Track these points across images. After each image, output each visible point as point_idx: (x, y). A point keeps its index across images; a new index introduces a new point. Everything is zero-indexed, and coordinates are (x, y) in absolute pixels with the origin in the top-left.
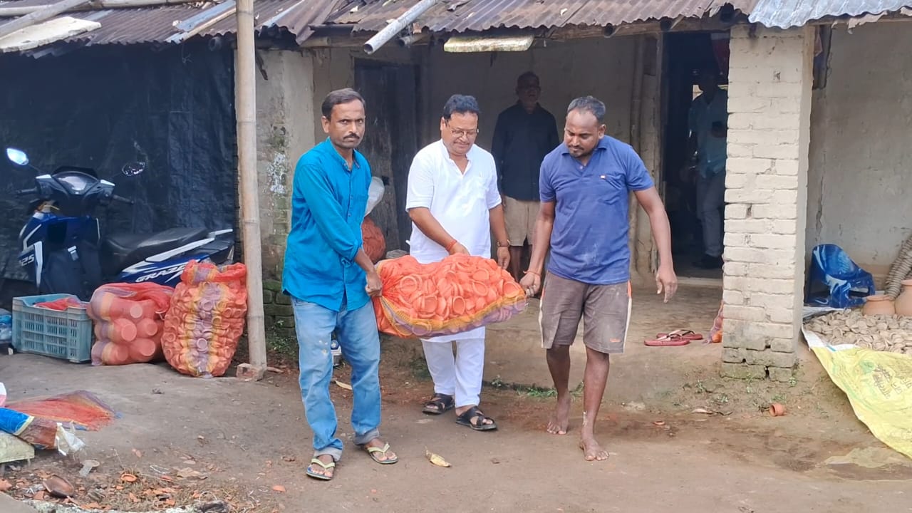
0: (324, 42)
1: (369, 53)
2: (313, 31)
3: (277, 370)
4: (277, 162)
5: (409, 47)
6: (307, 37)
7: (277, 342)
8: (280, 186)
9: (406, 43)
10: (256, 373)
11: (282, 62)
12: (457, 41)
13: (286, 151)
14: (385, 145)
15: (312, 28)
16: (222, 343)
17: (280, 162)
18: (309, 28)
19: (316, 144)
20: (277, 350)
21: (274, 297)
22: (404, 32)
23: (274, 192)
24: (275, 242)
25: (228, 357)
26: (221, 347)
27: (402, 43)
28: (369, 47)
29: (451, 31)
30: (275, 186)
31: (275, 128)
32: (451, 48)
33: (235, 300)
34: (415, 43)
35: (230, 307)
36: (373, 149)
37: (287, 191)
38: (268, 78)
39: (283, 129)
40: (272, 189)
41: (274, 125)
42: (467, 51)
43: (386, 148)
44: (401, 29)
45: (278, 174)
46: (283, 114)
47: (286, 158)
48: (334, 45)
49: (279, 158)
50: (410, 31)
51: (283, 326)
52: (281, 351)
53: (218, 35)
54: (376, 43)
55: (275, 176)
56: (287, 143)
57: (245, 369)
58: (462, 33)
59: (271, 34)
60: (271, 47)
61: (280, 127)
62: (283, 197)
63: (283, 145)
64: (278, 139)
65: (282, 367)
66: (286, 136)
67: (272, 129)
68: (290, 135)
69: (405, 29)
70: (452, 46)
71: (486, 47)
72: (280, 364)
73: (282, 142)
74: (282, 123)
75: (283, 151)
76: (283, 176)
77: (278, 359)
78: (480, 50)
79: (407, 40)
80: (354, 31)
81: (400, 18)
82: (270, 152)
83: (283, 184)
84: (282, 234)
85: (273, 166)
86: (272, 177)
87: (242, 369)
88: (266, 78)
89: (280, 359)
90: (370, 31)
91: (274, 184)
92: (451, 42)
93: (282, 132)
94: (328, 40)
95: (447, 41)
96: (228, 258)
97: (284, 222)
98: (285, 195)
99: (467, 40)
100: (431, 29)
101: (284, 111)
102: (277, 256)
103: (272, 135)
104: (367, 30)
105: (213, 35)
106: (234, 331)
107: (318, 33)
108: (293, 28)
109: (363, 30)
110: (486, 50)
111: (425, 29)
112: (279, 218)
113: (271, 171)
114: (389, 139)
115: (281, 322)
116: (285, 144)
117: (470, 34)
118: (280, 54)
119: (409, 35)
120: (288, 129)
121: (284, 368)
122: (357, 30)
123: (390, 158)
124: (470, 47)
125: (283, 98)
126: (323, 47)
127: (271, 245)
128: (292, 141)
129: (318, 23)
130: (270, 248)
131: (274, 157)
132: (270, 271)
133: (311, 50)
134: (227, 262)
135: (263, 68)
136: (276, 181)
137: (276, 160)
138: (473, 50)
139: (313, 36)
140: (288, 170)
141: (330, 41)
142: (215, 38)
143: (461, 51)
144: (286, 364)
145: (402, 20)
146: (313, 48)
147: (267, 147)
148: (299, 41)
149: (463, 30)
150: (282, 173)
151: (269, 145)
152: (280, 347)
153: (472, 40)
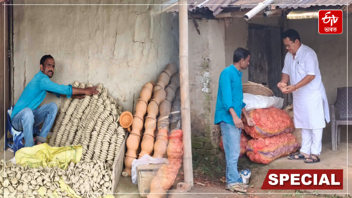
0: (228, 15)
1: (247, 20)
2: (222, 10)
3: (203, 184)
4: (205, 76)
5: (269, 17)
6: (219, 13)
7: (205, 169)
8: (207, 89)
9: (267, 14)
10: (186, 188)
11: (208, 25)
12: (294, 13)
13: (209, 71)
14: (264, 67)
15: (222, 8)
16: (169, 172)
17: (207, 76)
18: (220, 8)
19: (226, 67)
20: (204, 173)
21: (204, 146)
22: (267, 9)
23: (203, 92)
24: (204, 117)
25: (172, 179)
26: (169, 174)
27: (265, 15)
28: (247, 17)
29: (290, 8)
30: (204, 89)
31: (204, 59)
32: (290, 17)
33: (176, 149)
34: (272, 15)
35: (173, 153)
36: (258, 70)
37: (210, 91)
38: (200, 33)
39: (208, 59)
40: (203, 90)
41: (204, 57)
42: (299, 19)
43: (265, 69)
44: (265, 7)
45: (205, 82)
46: (208, 52)
47: (210, 74)
48: (234, 16)
49: (206, 74)
50: (269, 9)
51: (208, 161)
52: (207, 173)
53: (175, 12)
54: (251, 15)
55: (204, 83)
56: (210, 66)
57: (181, 186)
58: (296, 9)
59: (201, 11)
60: (202, 18)
61: (207, 58)
62: (208, 94)
63: (208, 67)
64: (206, 65)
65: (206, 182)
66: (210, 63)
67: (203, 59)
68: (212, 62)
69: (267, 7)
70: (291, 16)
71: (309, 16)
72: (205, 181)
73: (208, 66)
74: (208, 56)
75: (208, 71)
76: (208, 84)
77: (204, 178)
78: (306, 17)
79: (268, 13)
80: (242, 9)
81: (264, 2)
82: (202, 71)
83: (208, 87)
84: (208, 113)
85: (203, 78)
86: (203, 84)
87: (179, 185)
88: (199, 33)
89: (205, 178)
90: (249, 8)
91: (204, 88)
92: (291, 14)
93: (208, 61)
94: (231, 14)
95: (289, 13)
96: (177, 126)
97: (209, 107)
98: (209, 93)
99: (299, 13)
100: (280, 7)
101: (209, 50)
102: (205, 124)
103: (203, 63)
104: (248, 8)
105: (173, 12)
106: (176, 165)
107: (225, 10)
108: (212, 8)
109: (246, 8)
110: (309, 18)
111: (277, 7)
112: (206, 105)
113: (202, 81)
114: (267, 64)
115: (207, 158)
116: (209, 67)
117: (300, 9)
118: (207, 21)
119: (269, 10)
120: (210, 59)
121: (206, 183)
122: (243, 8)
123: (267, 74)
124: (300, 17)
125: (208, 44)
126: (229, 18)
127: (202, 119)
128: (213, 65)
129: (225, 5)
130: (202, 121)
131: (204, 74)
132: (201, 132)
133: (223, 19)
134: (176, 128)
135: (198, 29)
136: (205, 86)
137: (205, 75)
138: (302, 18)
139: (222, 12)
140: (211, 81)
141: (232, 14)
142: (174, 14)
143: (295, 18)
144: (208, 181)
145: (265, 3)
146: (224, 18)
147: (200, 69)
148: (214, 14)
149: (297, 8)
150: (207, 82)
151: (202, 68)
152: (206, 171)
153: (302, 12)
